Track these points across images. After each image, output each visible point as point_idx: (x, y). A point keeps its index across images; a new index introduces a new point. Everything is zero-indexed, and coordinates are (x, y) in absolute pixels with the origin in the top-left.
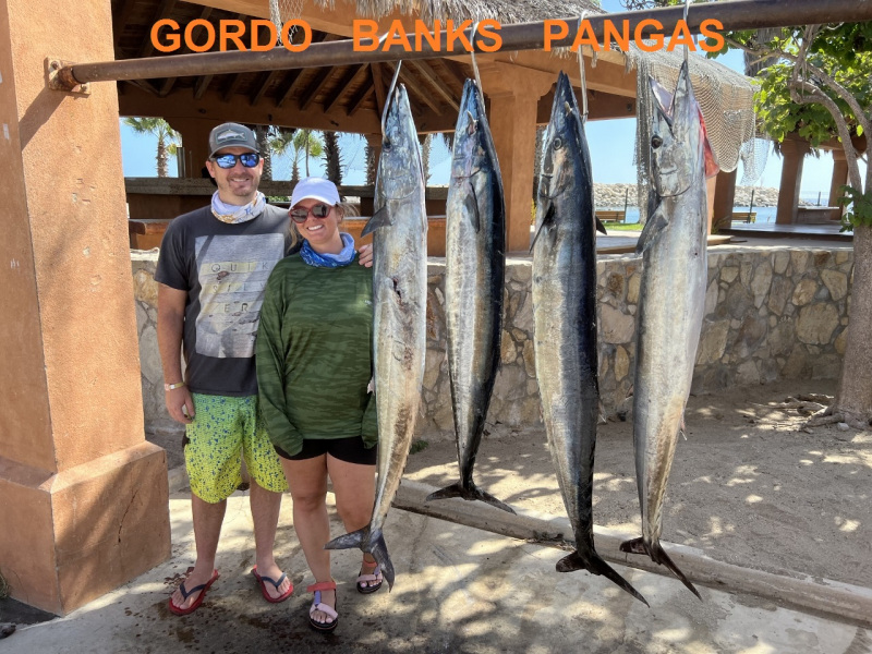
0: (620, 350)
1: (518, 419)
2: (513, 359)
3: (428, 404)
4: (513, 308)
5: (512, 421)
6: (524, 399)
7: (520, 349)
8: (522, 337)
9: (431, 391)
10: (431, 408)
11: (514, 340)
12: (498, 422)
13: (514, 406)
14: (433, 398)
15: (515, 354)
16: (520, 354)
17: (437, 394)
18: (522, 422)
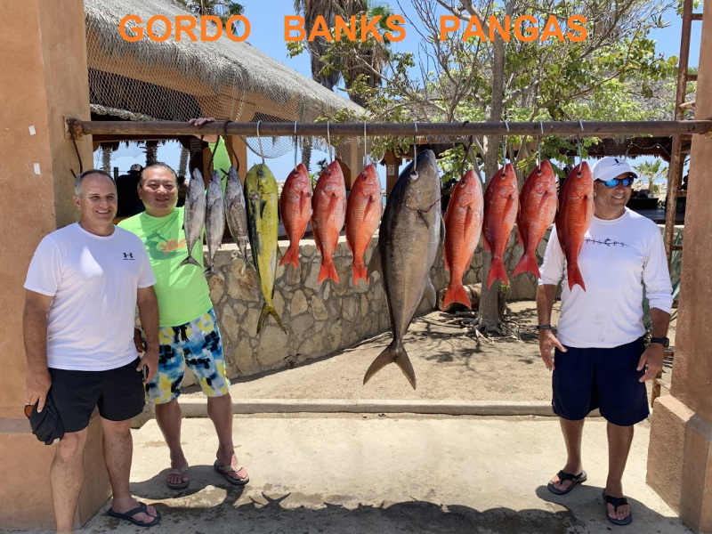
0: (363, 296)
1: (310, 350)
3: (253, 348)
4: (304, 275)
5: (307, 352)
6: (313, 335)
7: (309, 302)
8: (309, 293)
9: (255, 338)
10: (255, 350)
11: (306, 295)
12: (298, 355)
13: (308, 341)
14: (257, 343)
15: (307, 306)
16: (310, 306)
17: (259, 340)
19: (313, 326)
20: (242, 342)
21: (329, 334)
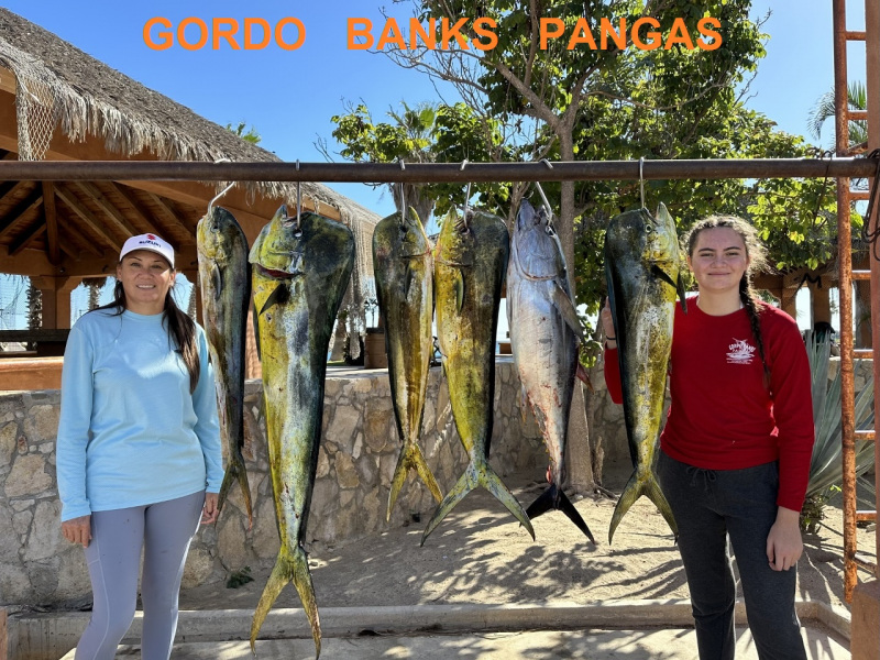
1: (333, 534)
2: (326, 472)
3: (246, 531)
5: (327, 537)
6: (338, 512)
7: (332, 461)
8: (334, 449)
10: (249, 535)
11: (328, 453)
12: (314, 541)
13: (329, 521)
15: (328, 468)
16: (332, 467)
18: (336, 537)
19: (337, 497)
20: (230, 523)
21: (361, 509)
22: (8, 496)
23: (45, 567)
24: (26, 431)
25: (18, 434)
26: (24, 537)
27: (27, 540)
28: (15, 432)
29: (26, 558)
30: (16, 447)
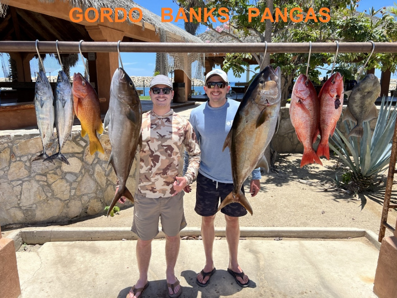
20: (109, 188)
22: (10, 179)
23: (30, 209)
24: (14, 151)
25: (10, 153)
26: (19, 196)
27: (20, 197)
28: (9, 153)
29: (21, 205)
30: (10, 158)
